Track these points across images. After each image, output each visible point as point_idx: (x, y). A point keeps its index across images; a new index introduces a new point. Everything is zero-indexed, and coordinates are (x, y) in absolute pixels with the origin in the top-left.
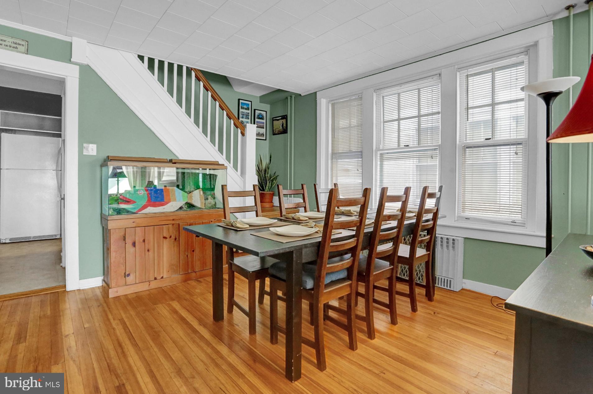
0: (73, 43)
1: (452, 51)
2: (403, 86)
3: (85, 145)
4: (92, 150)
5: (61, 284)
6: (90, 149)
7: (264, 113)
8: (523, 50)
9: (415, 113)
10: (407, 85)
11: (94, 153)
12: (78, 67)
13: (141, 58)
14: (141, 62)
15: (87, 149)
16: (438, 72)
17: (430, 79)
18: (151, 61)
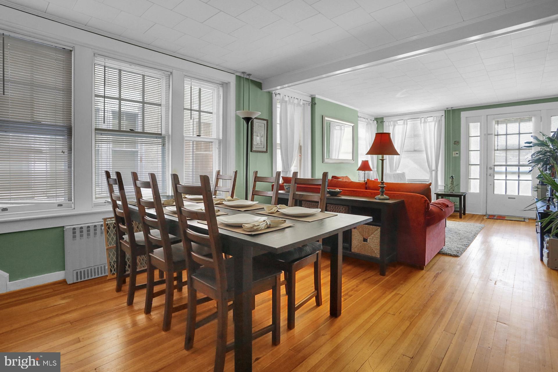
1: (185, 60)
2: (133, 66)
8: (220, 83)
9: (139, 98)
10: (137, 67)
16: (171, 70)
17: (161, 73)
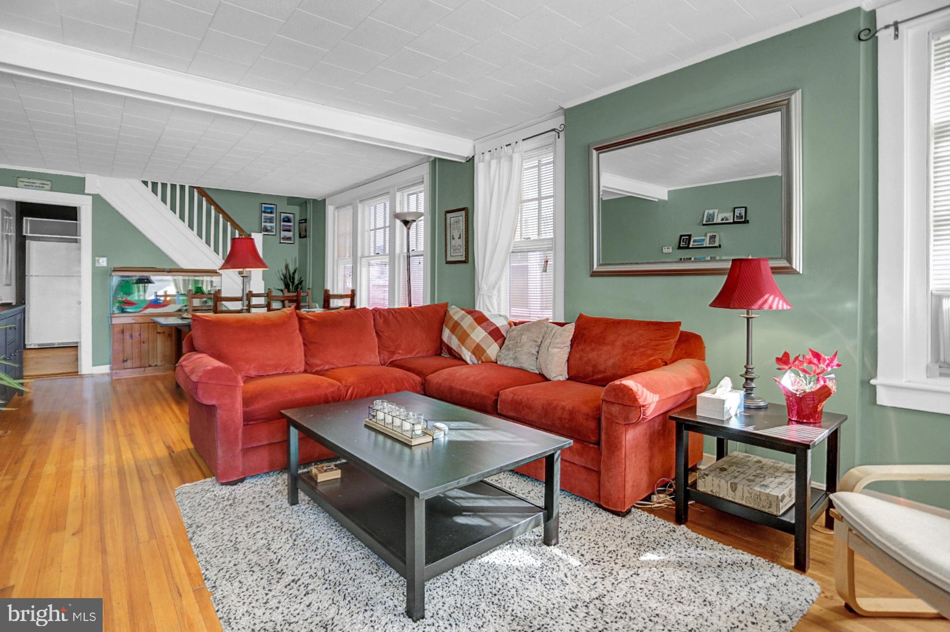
0: (86, 179)
3: (97, 258)
4: (103, 262)
5: (75, 370)
6: (101, 261)
7: (291, 216)
11: (105, 264)
12: (91, 197)
13: (145, 183)
14: (145, 186)
15: (98, 262)
18: (154, 185)
